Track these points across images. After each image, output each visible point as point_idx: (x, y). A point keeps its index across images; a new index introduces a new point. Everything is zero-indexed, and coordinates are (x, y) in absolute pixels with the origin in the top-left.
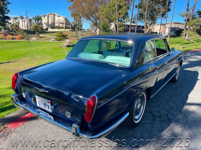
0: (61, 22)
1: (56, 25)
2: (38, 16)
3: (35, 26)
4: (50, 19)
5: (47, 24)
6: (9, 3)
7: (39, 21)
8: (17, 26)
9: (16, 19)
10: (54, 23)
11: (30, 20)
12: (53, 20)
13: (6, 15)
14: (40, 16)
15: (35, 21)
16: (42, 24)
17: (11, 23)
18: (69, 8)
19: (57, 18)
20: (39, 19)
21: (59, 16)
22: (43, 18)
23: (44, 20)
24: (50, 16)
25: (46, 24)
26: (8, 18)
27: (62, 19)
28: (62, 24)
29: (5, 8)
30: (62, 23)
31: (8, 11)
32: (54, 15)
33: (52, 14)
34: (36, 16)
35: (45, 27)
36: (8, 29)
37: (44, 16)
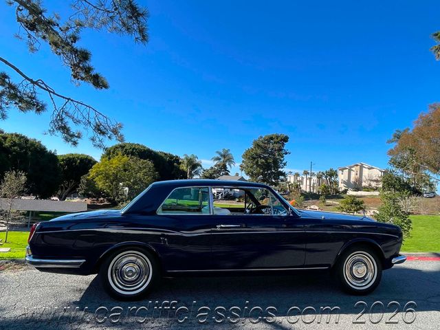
0: (374, 178)
1: (364, 184)
2: (331, 170)
3: (325, 187)
4: (353, 174)
5: (347, 183)
6: (286, 153)
7: (333, 179)
8: (297, 187)
9: (297, 175)
10: (359, 180)
11: (319, 177)
12: (358, 176)
13: (280, 169)
14: (334, 170)
15: (326, 177)
16: (336, 183)
17: (290, 182)
18: (391, 153)
19: (366, 172)
20: (332, 174)
21: (369, 169)
22: (340, 173)
23: (342, 177)
24: (353, 169)
25: (344, 182)
26: (283, 174)
27: (376, 173)
28: (375, 183)
29: (281, 161)
30: (377, 181)
31: (285, 164)
32: (362, 167)
33: (357, 165)
34: (328, 170)
35: (342, 187)
36: (285, 191)
37: (342, 170)
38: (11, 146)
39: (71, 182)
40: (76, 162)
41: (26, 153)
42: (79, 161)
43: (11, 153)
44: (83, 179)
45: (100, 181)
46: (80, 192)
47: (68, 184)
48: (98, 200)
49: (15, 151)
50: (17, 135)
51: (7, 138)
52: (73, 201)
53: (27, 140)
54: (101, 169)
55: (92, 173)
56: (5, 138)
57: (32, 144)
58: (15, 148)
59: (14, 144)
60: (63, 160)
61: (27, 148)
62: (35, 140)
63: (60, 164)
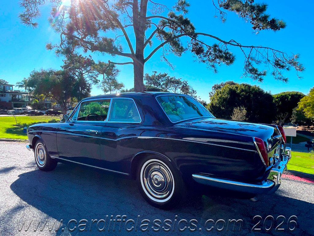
38: (240, 92)
39: (286, 114)
40: (288, 98)
41: (249, 95)
42: (290, 97)
43: (241, 97)
44: (294, 111)
45: (308, 111)
46: (293, 121)
47: (284, 115)
48: (309, 127)
49: (243, 95)
50: (244, 85)
51: (238, 87)
52: (288, 128)
53: (249, 87)
54: (308, 101)
55: (301, 105)
56: (237, 88)
57: (253, 89)
58: (243, 93)
59: (242, 91)
60: (277, 98)
61: (250, 92)
62: (256, 86)
63: (276, 101)
